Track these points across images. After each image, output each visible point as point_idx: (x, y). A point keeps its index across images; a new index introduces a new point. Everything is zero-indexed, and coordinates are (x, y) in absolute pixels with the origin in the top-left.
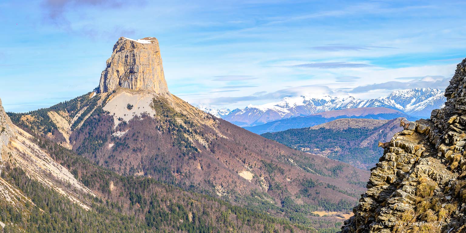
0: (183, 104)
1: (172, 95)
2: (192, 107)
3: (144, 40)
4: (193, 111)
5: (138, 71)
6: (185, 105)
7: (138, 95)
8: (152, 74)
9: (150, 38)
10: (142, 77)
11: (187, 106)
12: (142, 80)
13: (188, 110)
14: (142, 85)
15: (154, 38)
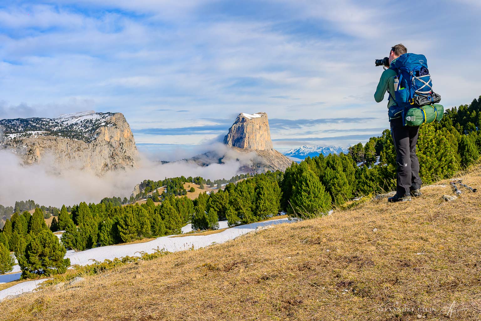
0: (281, 157)
1: (274, 151)
2: (287, 159)
3: (258, 114)
4: (287, 162)
5: (245, 137)
6: (283, 158)
7: (244, 152)
8: (254, 139)
9: (262, 113)
10: (248, 141)
11: (284, 158)
12: (248, 143)
13: (284, 161)
14: (247, 146)
15: (264, 113)
